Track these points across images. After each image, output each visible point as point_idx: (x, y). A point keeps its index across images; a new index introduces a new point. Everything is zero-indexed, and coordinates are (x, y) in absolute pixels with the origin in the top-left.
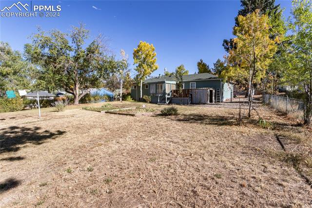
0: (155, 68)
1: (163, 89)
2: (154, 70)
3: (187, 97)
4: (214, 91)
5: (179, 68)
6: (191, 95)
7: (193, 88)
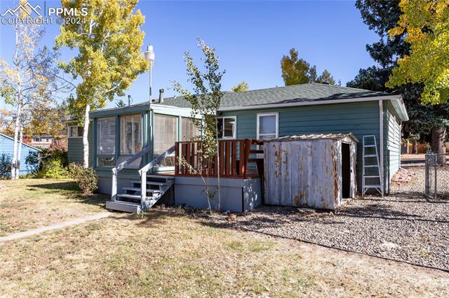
0: (138, 67)
1: (143, 140)
2: (136, 73)
3: (238, 175)
4: (353, 150)
5: (236, 90)
6: (260, 163)
7: (268, 135)
